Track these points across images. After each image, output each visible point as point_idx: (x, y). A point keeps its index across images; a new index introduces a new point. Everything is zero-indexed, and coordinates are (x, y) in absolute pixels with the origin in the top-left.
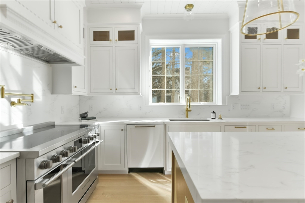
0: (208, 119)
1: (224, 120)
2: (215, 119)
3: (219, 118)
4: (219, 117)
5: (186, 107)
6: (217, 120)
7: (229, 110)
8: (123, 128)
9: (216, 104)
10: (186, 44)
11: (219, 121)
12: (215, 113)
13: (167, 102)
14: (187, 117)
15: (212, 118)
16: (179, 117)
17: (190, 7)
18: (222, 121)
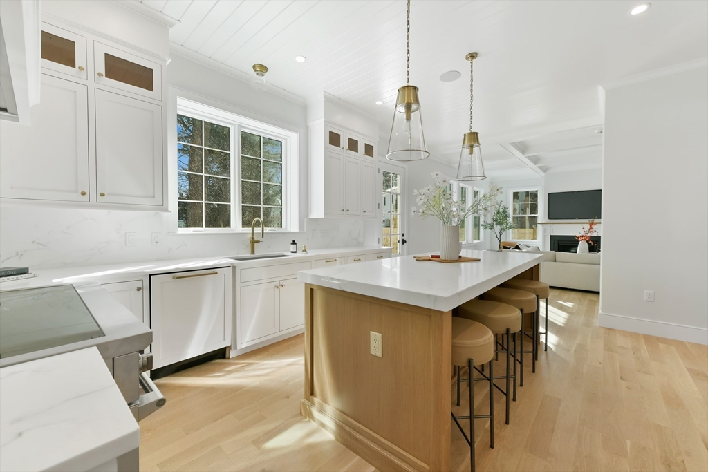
0: (285, 253)
1: (310, 253)
2: (295, 252)
3: (303, 251)
4: (303, 249)
5: (251, 236)
6: (299, 254)
7: (308, 240)
8: (139, 284)
9: (289, 230)
10: (242, 125)
11: (304, 254)
12: (295, 244)
13: (206, 227)
14: (253, 253)
15: (292, 252)
16: (238, 254)
17: (262, 69)
18: (307, 255)
